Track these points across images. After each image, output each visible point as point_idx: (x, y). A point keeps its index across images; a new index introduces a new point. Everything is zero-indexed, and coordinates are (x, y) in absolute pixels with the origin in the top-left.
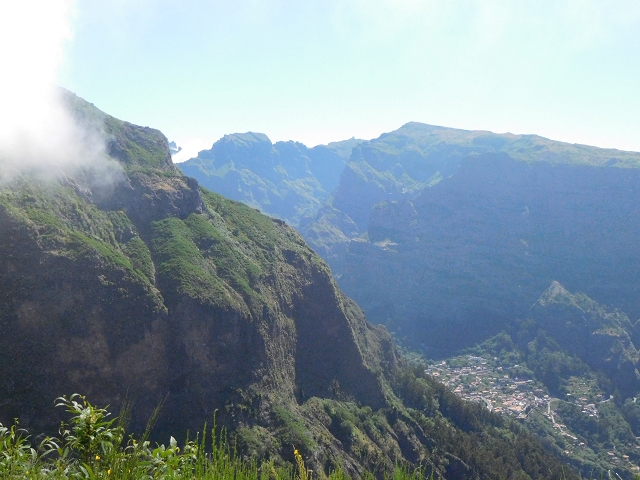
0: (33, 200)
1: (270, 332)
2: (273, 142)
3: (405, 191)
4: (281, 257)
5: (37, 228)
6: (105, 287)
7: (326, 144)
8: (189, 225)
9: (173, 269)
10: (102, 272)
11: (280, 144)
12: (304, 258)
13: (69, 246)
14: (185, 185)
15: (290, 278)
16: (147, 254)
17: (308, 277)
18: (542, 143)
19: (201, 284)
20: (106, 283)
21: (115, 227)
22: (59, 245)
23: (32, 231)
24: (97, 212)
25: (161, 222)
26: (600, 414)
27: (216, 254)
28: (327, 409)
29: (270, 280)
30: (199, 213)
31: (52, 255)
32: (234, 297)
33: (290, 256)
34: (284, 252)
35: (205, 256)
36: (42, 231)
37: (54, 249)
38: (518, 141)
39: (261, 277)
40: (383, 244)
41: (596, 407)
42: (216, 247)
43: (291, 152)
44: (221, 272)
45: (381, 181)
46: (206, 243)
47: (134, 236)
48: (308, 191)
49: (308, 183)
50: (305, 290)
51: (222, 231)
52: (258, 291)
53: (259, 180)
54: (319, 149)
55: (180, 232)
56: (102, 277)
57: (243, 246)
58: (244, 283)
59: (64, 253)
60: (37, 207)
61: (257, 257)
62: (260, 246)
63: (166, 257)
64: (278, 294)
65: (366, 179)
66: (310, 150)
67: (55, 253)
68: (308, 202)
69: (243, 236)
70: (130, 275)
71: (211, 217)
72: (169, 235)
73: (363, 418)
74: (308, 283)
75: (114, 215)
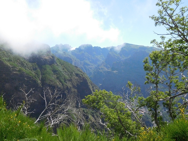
0: (11, 60)
1: (68, 92)
2: (93, 47)
3: (122, 59)
4: (75, 75)
5: (11, 66)
6: (26, 80)
7: (106, 47)
8: (51, 67)
9: (45, 77)
10: (26, 77)
11: (95, 47)
12: (81, 75)
13: (19, 71)
14: (51, 58)
15: (76, 80)
16: (40, 73)
17: (81, 80)
18: (154, 49)
19: (51, 81)
20: (27, 80)
21: (33, 67)
22: (16, 71)
23: (10, 67)
24: (29, 63)
25: (44, 66)
26: (163, 115)
27: (57, 74)
28: (84, 111)
29: (70, 80)
30: (54, 64)
31: (14, 73)
32: (59, 84)
33: (77, 75)
34: (76, 74)
35: (54, 74)
36: (12, 67)
37: (14, 71)
38: (150, 48)
39: (67, 80)
40: (115, 72)
41: (162, 113)
42: (57, 72)
43: (97, 49)
44: (58, 78)
45: (117, 57)
46: (55, 71)
47: (37, 69)
48: (101, 58)
49: (101, 56)
50: (80, 83)
51: (60, 68)
52: (66, 83)
53: (89, 55)
54: (104, 49)
55: (48, 68)
56: (26, 78)
57: (65, 72)
58: (63, 81)
59: (17, 73)
60: (12, 62)
61: (68, 75)
62: (69, 72)
63: (44, 74)
64: (72, 84)
65: (113, 56)
66: (102, 49)
67: (15, 72)
68: (100, 61)
69: (65, 70)
70: (33, 78)
71: (58, 65)
72: (45, 69)
73: (93, 113)
74: (81, 81)
75: (33, 64)
